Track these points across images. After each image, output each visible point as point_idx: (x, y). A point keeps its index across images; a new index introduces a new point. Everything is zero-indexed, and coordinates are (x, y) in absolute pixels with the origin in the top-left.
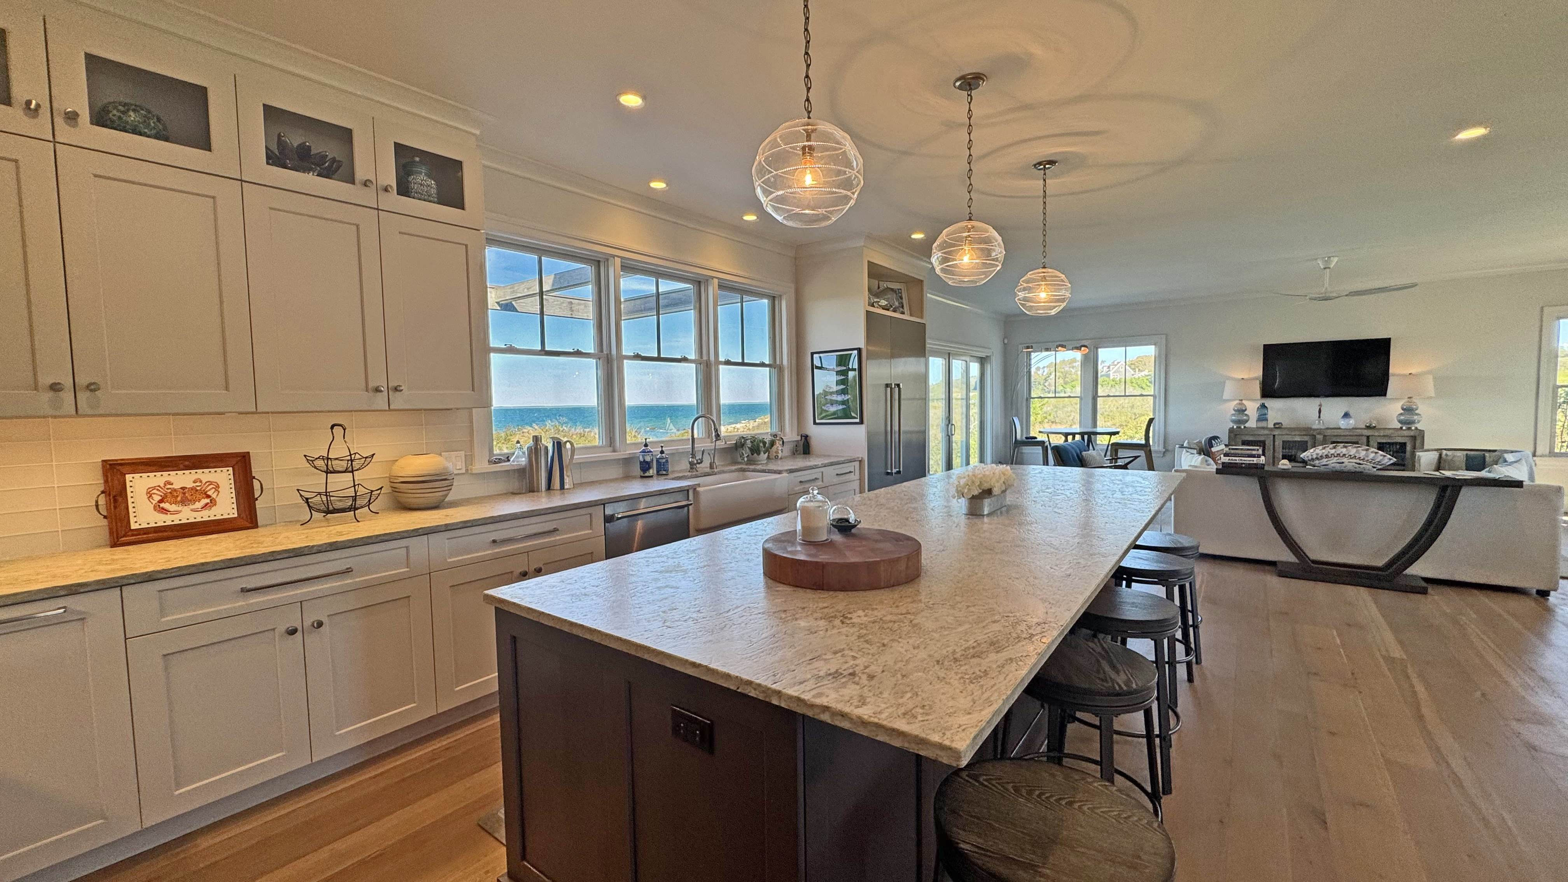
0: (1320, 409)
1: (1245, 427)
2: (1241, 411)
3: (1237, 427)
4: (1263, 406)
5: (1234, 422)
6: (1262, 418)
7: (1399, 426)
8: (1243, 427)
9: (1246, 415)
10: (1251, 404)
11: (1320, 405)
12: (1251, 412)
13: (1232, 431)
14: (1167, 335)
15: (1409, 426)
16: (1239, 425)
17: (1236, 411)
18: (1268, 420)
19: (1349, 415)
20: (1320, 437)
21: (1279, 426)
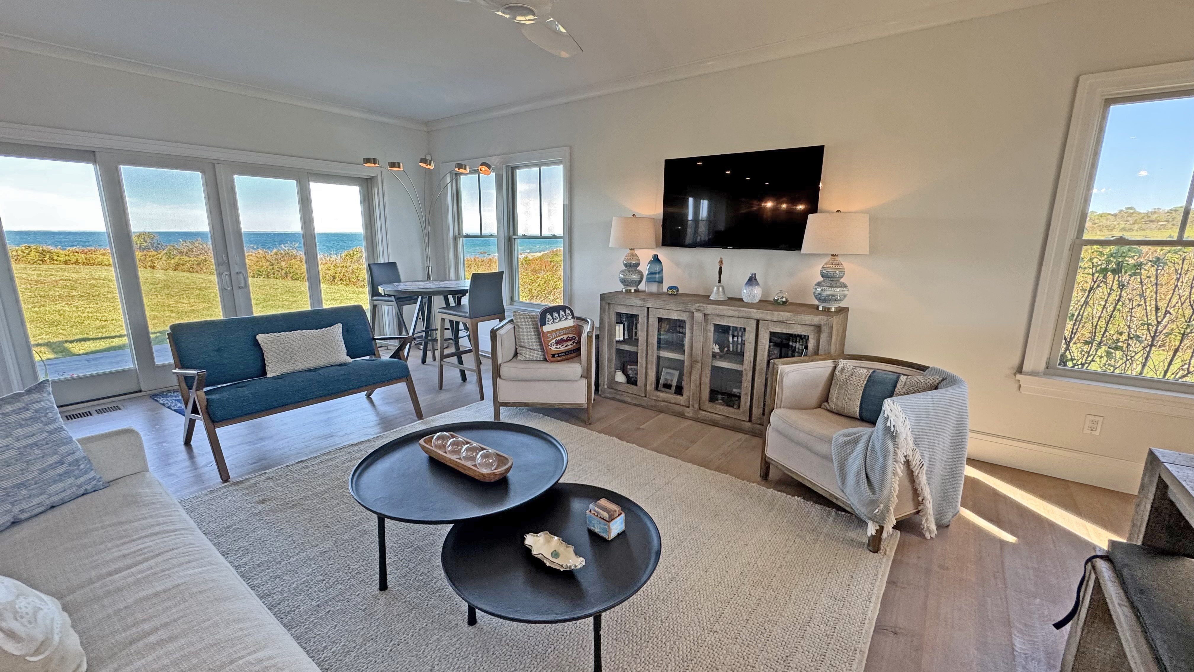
0: (720, 267)
4: (657, 258)
6: (656, 277)
10: (645, 256)
11: (721, 262)
12: (644, 268)
13: (603, 297)
14: (571, 147)
15: (827, 305)
16: (629, 288)
17: (625, 265)
18: (662, 282)
19: (756, 279)
20: (698, 316)
21: (674, 292)
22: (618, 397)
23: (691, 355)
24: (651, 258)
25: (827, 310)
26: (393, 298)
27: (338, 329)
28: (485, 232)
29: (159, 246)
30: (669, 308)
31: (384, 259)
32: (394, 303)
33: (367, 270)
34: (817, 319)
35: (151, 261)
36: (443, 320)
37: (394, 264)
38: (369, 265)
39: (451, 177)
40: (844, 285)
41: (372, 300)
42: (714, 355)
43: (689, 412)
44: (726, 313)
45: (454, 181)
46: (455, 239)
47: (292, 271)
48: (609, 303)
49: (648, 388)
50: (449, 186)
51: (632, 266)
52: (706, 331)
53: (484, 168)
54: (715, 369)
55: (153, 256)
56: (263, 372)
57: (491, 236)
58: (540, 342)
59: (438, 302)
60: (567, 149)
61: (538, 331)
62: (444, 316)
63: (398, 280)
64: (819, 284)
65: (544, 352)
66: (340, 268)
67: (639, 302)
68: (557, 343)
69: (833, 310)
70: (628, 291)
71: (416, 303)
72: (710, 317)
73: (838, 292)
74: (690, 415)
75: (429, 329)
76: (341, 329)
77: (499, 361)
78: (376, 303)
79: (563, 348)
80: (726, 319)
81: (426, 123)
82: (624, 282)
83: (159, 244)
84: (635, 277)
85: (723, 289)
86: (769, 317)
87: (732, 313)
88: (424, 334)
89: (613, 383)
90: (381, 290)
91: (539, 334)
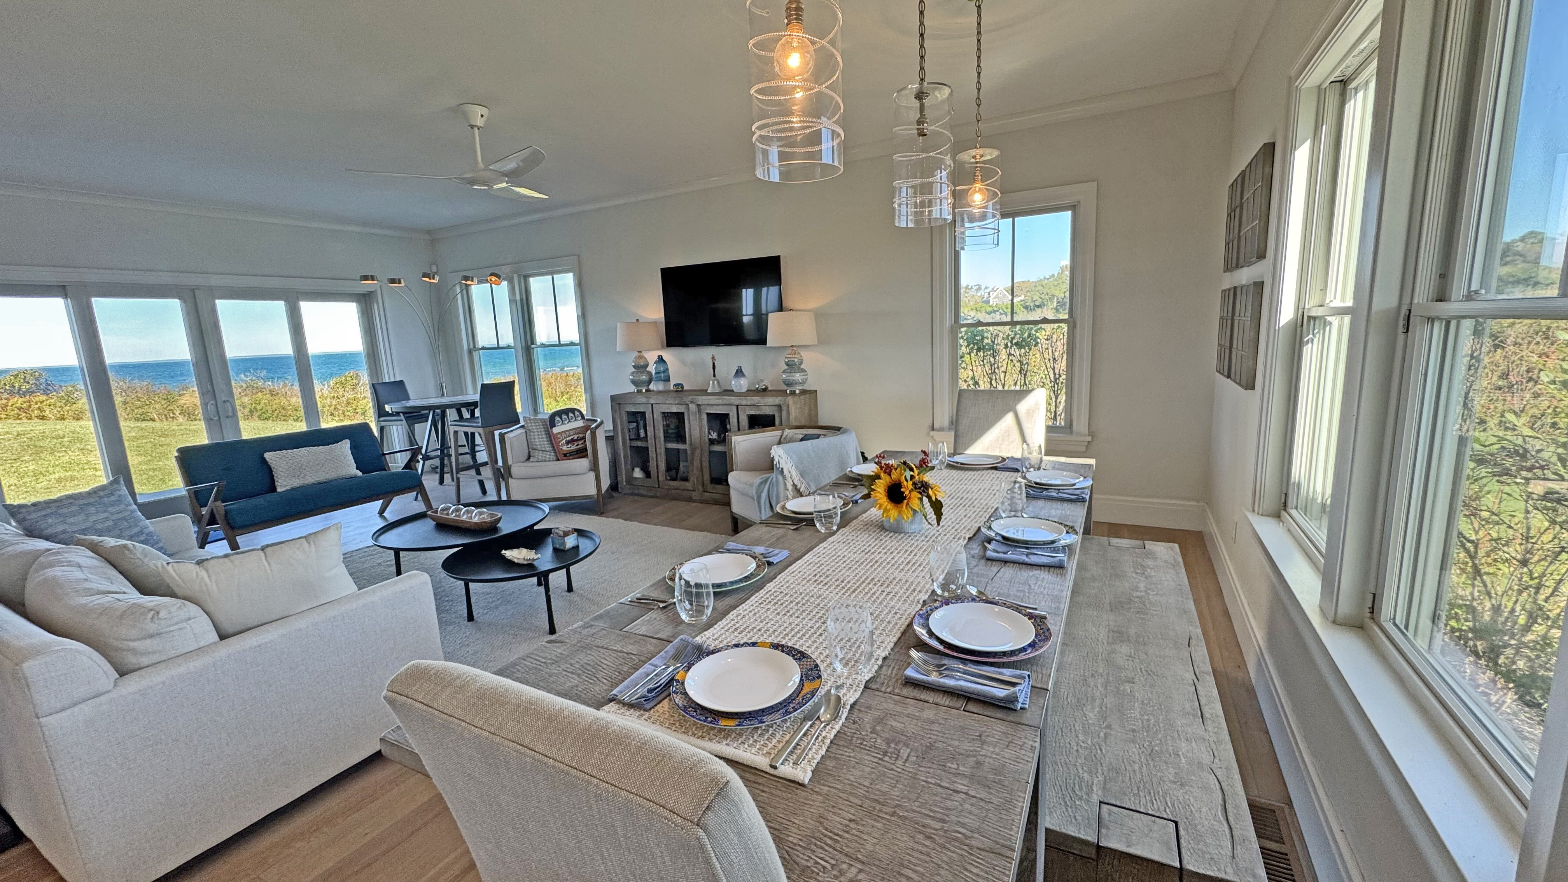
0: (716, 362)
1: (647, 390)
4: (660, 360)
9: (649, 372)
10: (651, 357)
11: (713, 358)
12: (652, 368)
13: (613, 398)
14: (578, 256)
15: (792, 389)
16: (640, 388)
17: (634, 367)
18: (669, 380)
19: (741, 371)
20: (693, 407)
21: (679, 389)
22: (636, 491)
23: (691, 444)
24: (656, 358)
25: (793, 393)
26: (402, 417)
27: (346, 445)
28: (502, 343)
29: (50, 388)
30: (673, 403)
31: (389, 378)
32: (404, 422)
33: (371, 393)
34: (777, 400)
35: (39, 408)
36: (456, 432)
37: (401, 383)
38: (373, 385)
39: (461, 287)
40: (804, 371)
41: (379, 421)
42: (712, 442)
43: (695, 496)
44: (712, 402)
45: (465, 291)
46: (470, 352)
47: (258, 407)
48: (619, 404)
49: (660, 478)
50: (459, 296)
51: (641, 367)
52: (701, 420)
53: (494, 279)
54: (711, 452)
55: (41, 403)
56: (273, 489)
57: (509, 347)
58: (552, 444)
59: (452, 415)
60: (575, 258)
61: (549, 434)
62: (457, 428)
63: (408, 398)
64: (784, 372)
65: (555, 452)
66: (329, 400)
67: (644, 400)
68: (568, 443)
69: (797, 392)
70: (639, 392)
71: (427, 421)
72: (702, 407)
73: (798, 377)
74: (697, 498)
75: (444, 446)
76: (349, 445)
77: (510, 463)
78: (383, 424)
79: (574, 448)
80: (714, 408)
81: (429, 232)
82: (634, 382)
83: (49, 385)
84: (644, 377)
85: (718, 382)
86: (744, 403)
87: (721, 402)
88: (439, 453)
89: (631, 480)
90: (388, 408)
91: (549, 435)
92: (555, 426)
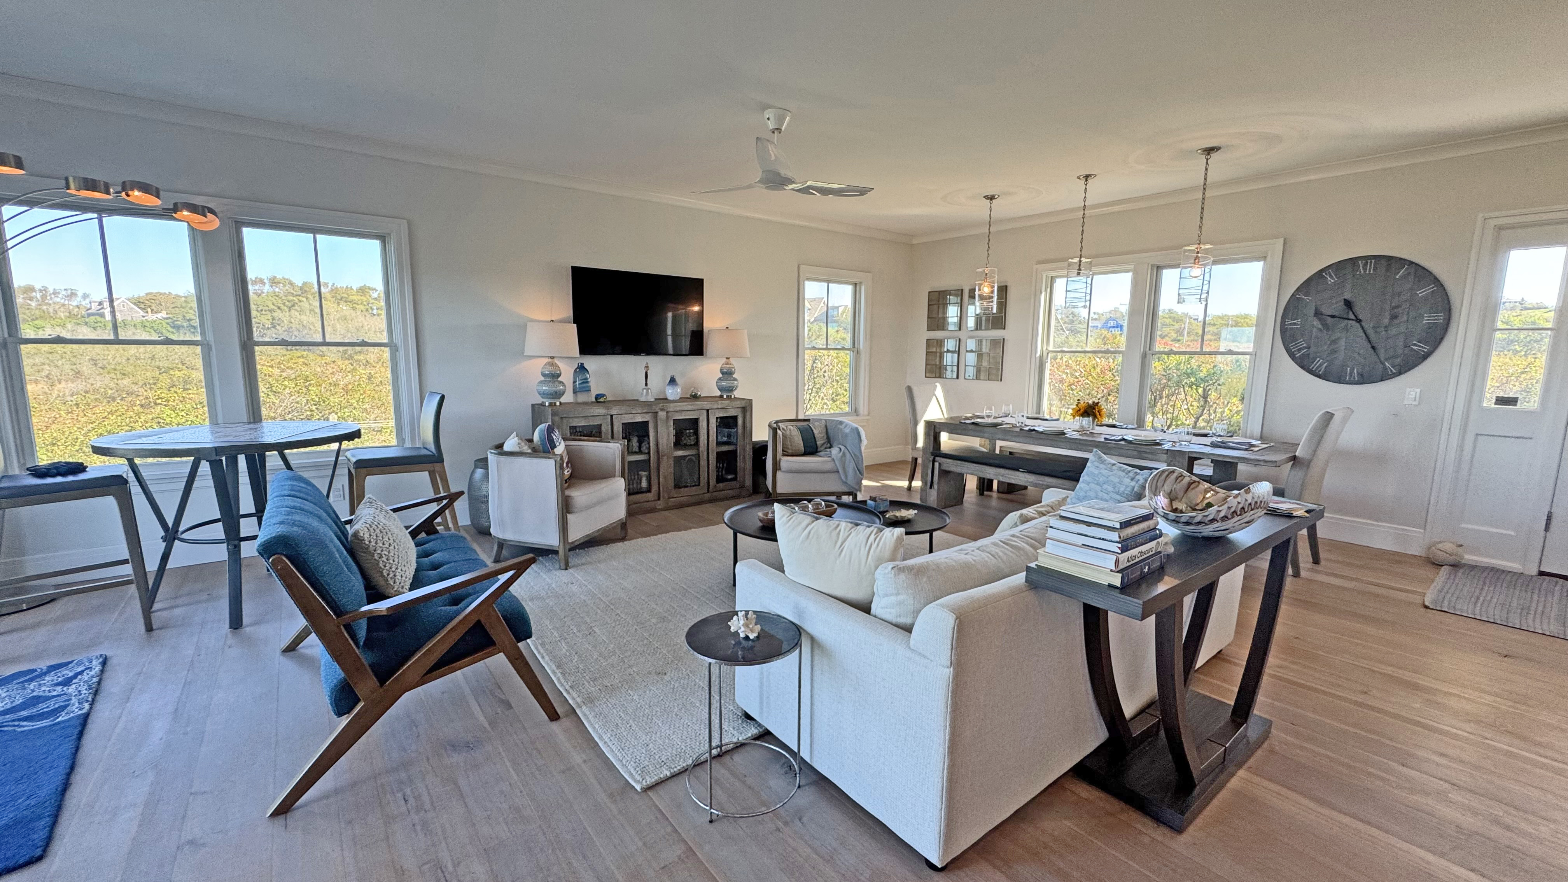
0: (646, 373)
1: (560, 403)
2: (554, 376)
3: (551, 404)
4: (582, 368)
5: (544, 395)
6: (582, 387)
7: (718, 393)
8: (558, 404)
9: (561, 382)
11: (647, 367)
14: (408, 221)
15: (729, 394)
18: (590, 391)
23: (656, 453)
30: (635, 412)
42: (675, 446)
43: (660, 504)
48: (563, 418)
52: (667, 427)
54: (677, 459)
64: (720, 379)
80: (683, 413)
87: (689, 408)
92: (555, 447)
